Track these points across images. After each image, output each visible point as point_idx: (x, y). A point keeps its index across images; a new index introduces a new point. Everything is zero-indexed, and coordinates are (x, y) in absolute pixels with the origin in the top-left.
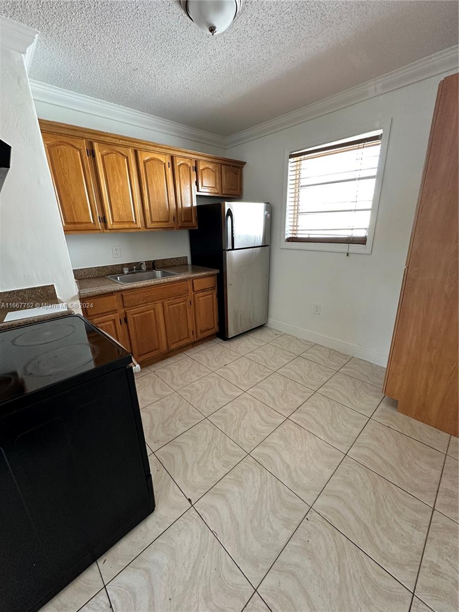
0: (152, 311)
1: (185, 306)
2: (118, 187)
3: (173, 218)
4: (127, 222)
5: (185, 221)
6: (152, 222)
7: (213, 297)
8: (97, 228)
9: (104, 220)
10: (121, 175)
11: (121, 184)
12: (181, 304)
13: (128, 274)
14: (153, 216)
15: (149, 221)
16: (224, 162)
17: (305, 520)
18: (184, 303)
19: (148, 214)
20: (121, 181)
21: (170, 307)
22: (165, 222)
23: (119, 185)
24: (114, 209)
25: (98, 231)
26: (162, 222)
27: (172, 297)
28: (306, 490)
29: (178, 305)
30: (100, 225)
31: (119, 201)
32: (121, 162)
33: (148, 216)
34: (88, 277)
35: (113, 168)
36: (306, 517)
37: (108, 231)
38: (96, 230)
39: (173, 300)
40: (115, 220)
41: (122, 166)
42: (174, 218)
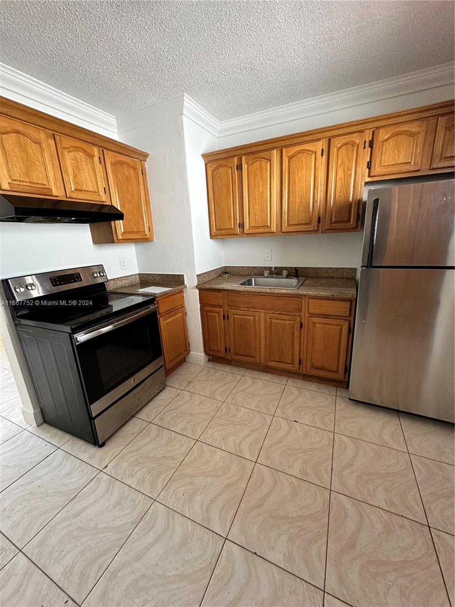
0: (252, 318)
1: (293, 327)
2: (257, 193)
3: (317, 219)
4: (263, 226)
5: (335, 222)
6: (289, 225)
7: (341, 330)
8: (236, 233)
9: (242, 226)
10: (262, 180)
11: (261, 189)
12: (287, 322)
13: (266, 277)
14: (290, 218)
15: (285, 224)
16: (439, 112)
17: (66, 598)
18: (292, 322)
19: (285, 216)
20: (261, 187)
21: (273, 320)
22: (305, 224)
23: (259, 191)
24: (252, 215)
25: (237, 236)
26: (301, 224)
27: (278, 311)
28: (105, 594)
29: (283, 322)
30: (238, 230)
31: (257, 207)
32: (264, 167)
33: (285, 219)
34: (240, 274)
35: (255, 176)
36: (69, 600)
37: (245, 235)
38: (235, 234)
39: (277, 314)
40: (251, 225)
41: (264, 171)
42: (319, 218)
